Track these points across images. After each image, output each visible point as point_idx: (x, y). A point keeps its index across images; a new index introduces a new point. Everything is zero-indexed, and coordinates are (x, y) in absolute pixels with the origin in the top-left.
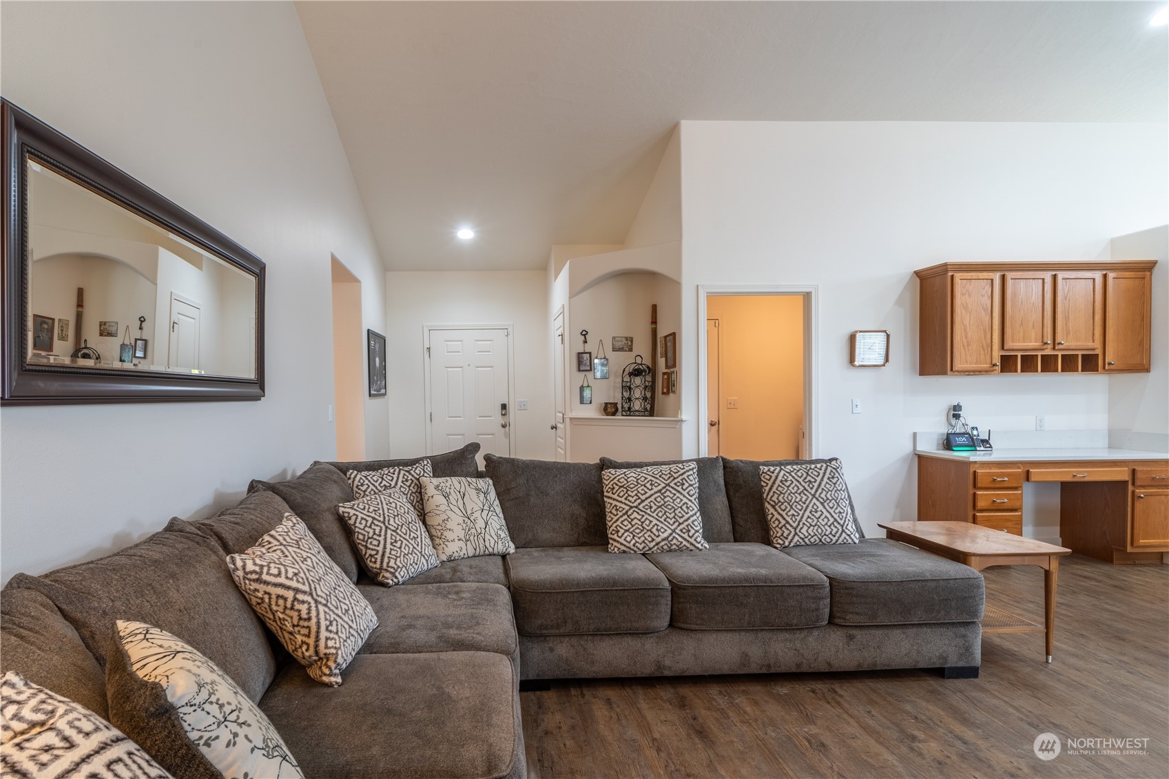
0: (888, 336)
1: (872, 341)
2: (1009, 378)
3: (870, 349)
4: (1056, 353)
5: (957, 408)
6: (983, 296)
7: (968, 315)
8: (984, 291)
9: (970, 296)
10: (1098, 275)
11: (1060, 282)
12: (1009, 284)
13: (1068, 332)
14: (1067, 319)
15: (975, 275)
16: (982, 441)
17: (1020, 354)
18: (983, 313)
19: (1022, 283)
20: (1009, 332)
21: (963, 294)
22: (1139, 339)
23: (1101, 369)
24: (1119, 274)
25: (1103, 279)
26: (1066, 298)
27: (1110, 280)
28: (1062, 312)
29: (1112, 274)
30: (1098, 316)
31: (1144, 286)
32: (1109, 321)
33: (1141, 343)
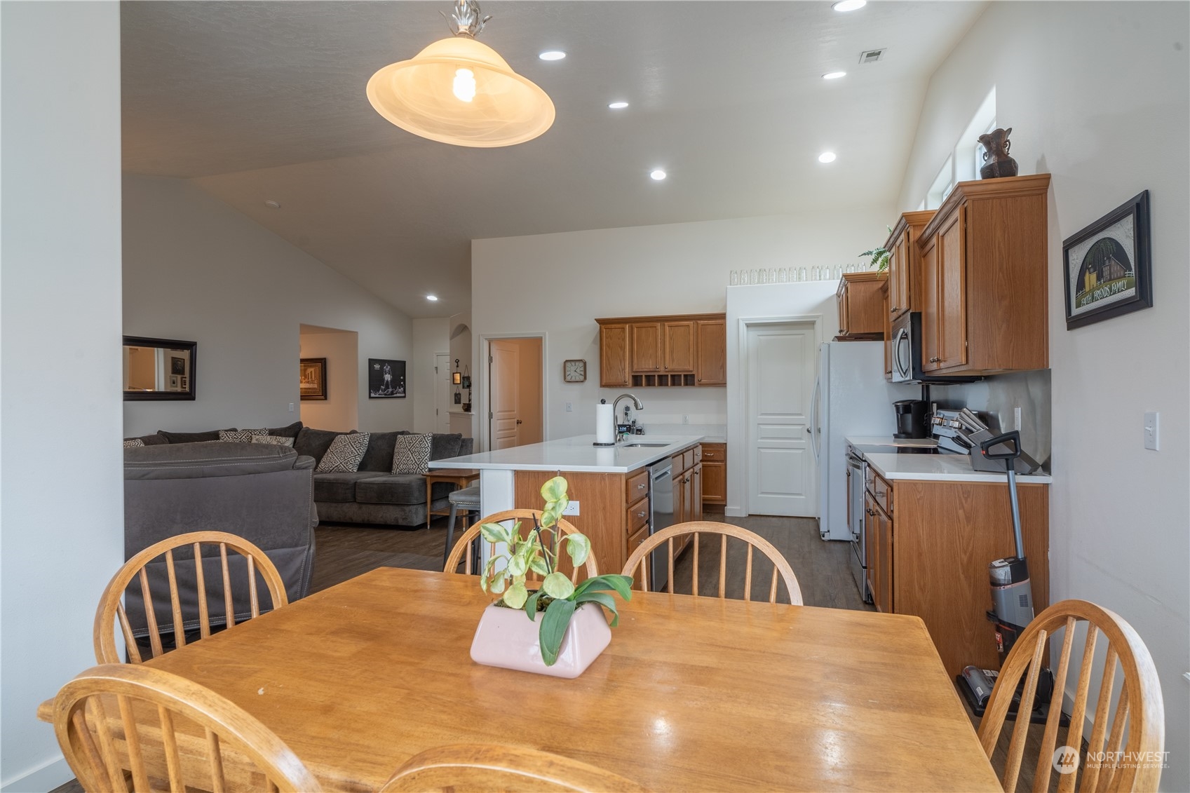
0: (585, 363)
1: (577, 366)
3: (576, 371)
4: (666, 373)
5: (627, 409)
6: (619, 339)
7: (610, 350)
8: (620, 335)
9: (611, 339)
10: (691, 323)
11: (667, 328)
12: (635, 330)
13: (673, 360)
14: (672, 352)
15: (613, 326)
16: (637, 430)
17: (644, 374)
18: (619, 349)
19: (644, 330)
20: (635, 361)
21: (606, 338)
22: (720, 364)
23: (696, 383)
24: (706, 322)
25: (696, 325)
26: (671, 338)
27: (700, 326)
28: (669, 348)
29: (701, 322)
30: (693, 350)
31: (722, 329)
32: (700, 353)
33: (722, 367)
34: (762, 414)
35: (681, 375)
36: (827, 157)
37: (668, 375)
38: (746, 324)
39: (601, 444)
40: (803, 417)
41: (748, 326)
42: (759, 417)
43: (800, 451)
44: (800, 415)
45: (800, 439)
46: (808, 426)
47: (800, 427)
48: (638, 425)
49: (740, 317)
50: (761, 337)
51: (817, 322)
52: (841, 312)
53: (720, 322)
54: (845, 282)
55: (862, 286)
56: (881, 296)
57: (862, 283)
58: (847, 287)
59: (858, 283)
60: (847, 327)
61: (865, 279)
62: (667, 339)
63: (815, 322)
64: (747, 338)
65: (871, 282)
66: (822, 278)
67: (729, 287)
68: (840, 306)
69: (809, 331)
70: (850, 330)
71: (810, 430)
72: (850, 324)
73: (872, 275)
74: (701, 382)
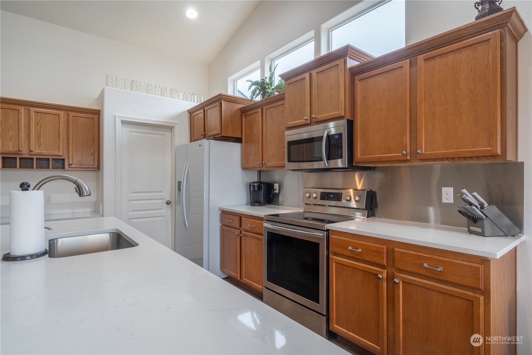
4: (31, 157)
10: (62, 113)
11: (33, 114)
13: (40, 145)
14: (38, 137)
22: (92, 152)
23: (66, 167)
24: (77, 114)
25: (66, 116)
26: (38, 124)
27: (71, 117)
28: (35, 133)
29: (72, 114)
30: (63, 136)
31: (94, 123)
32: (71, 141)
33: (93, 154)
34: (133, 193)
35: (49, 159)
37: (33, 159)
38: (122, 121)
40: (164, 194)
41: (124, 122)
42: (130, 195)
43: (161, 218)
44: (161, 192)
45: (161, 209)
46: (168, 198)
47: (161, 201)
49: (117, 114)
50: (132, 133)
51: (175, 128)
52: (193, 123)
53: (96, 117)
54: (218, 100)
55: (230, 105)
56: (240, 114)
57: (229, 103)
58: (221, 103)
59: (228, 102)
60: (220, 131)
61: (232, 100)
62: (33, 124)
63: (174, 127)
64: (123, 132)
65: (234, 104)
66: (177, 98)
67: (106, 87)
68: (193, 119)
69: (170, 133)
70: (223, 133)
71: (170, 202)
72: (223, 129)
73: (235, 99)
74: (72, 166)
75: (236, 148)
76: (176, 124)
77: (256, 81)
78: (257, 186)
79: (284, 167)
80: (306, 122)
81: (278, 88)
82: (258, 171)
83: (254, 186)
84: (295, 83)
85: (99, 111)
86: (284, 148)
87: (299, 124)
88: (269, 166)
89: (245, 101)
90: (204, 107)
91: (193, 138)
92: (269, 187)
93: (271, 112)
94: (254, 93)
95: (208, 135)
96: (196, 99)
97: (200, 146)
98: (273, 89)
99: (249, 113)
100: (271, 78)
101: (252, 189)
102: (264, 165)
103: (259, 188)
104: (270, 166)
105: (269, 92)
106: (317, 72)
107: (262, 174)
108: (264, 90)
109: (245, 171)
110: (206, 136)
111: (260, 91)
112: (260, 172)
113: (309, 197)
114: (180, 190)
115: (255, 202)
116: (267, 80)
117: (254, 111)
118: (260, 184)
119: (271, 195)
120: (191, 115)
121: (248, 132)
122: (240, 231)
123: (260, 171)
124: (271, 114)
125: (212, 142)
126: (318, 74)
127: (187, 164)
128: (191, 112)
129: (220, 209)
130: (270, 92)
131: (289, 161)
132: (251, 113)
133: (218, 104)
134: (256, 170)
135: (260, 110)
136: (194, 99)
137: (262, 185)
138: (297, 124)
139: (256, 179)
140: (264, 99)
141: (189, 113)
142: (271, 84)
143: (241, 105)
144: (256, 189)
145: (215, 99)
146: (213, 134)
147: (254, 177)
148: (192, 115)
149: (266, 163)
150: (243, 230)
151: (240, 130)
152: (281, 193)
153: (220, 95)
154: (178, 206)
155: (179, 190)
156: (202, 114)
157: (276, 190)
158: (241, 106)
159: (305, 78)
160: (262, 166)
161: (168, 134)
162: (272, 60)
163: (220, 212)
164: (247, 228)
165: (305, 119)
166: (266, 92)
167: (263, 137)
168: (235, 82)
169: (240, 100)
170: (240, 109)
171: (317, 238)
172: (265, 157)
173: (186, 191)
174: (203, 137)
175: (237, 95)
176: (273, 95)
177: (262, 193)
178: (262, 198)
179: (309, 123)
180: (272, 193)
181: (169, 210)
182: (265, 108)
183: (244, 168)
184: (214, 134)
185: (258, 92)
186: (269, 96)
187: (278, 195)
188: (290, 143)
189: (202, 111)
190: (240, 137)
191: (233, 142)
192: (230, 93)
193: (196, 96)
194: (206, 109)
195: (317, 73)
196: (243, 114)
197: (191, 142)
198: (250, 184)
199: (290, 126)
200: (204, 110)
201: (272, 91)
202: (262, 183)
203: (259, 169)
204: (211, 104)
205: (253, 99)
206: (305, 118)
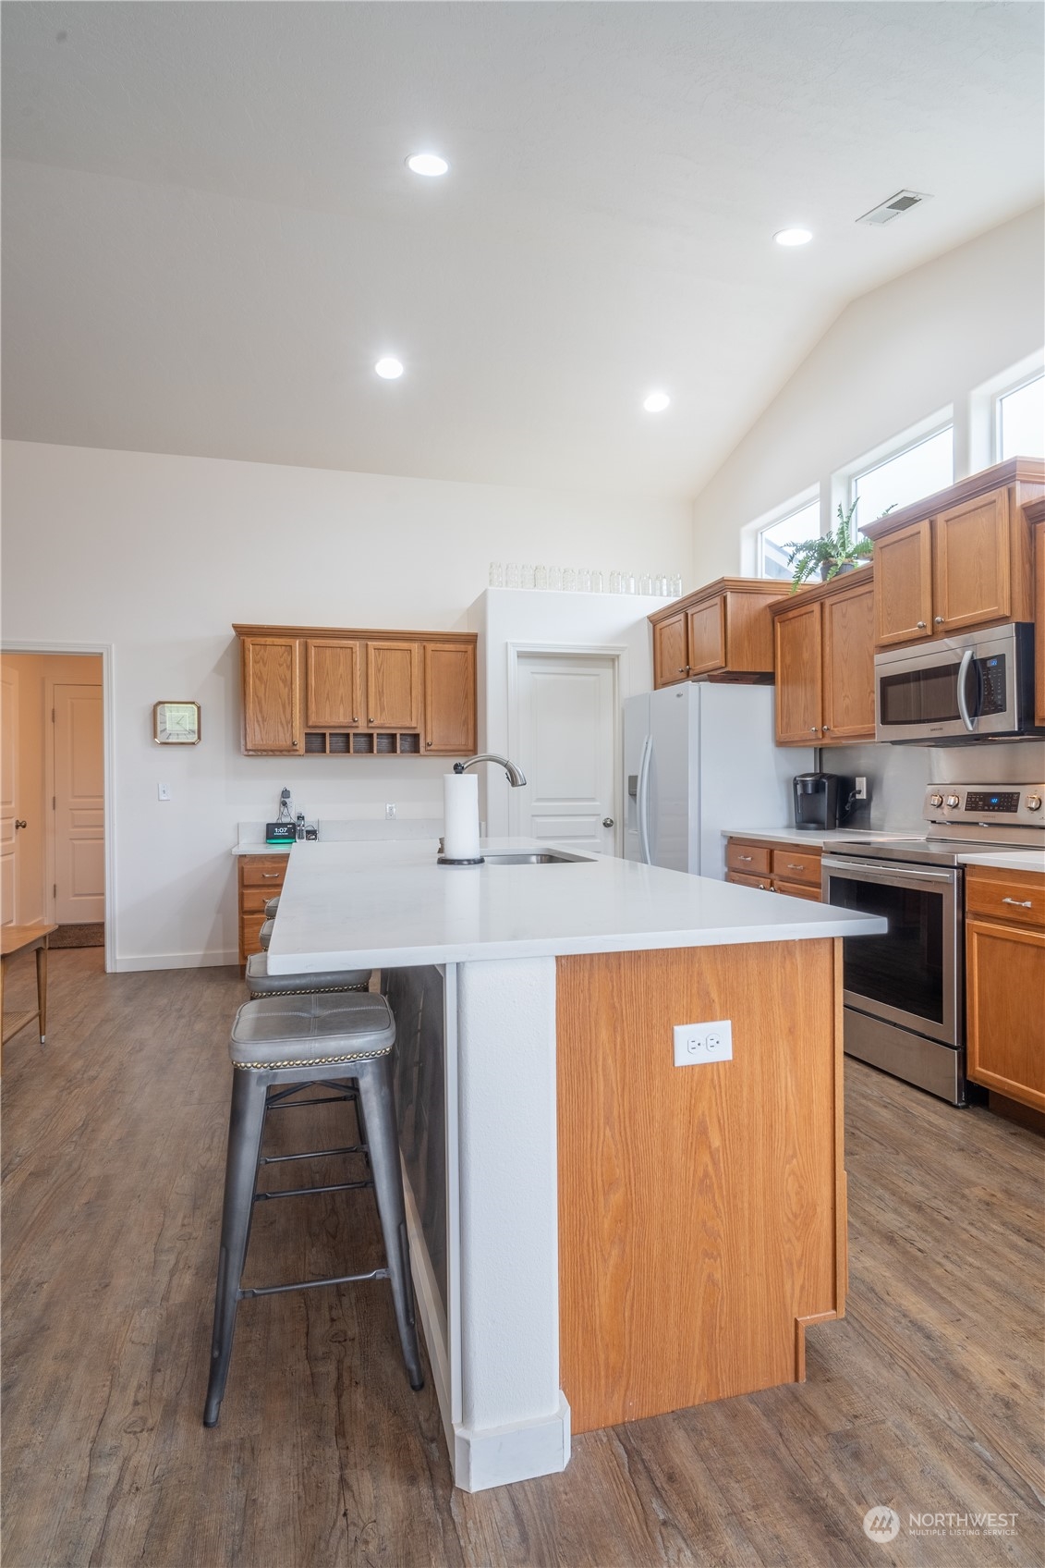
0: (199, 708)
1: (181, 714)
2: (317, 761)
3: (179, 720)
4: (370, 731)
5: (286, 794)
6: (280, 665)
7: (263, 686)
8: (282, 659)
9: (265, 664)
10: (415, 647)
11: (372, 652)
12: (312, 652)
13: (382, 709)
14: (380, 694)
15: (269, 640)
16: (308, 832)
17: (328, 732)
18: (281, 684)
19: (328, 652)
20: (312, 707)
21: (255, 662)
22: (463, 718)
23: (422, 749)
24: (439, 646)
25: (422, 651)
26: (379, 670)
27: (429, 653)
28: (375, 686)
29: (431, 646)
30: (417, 691)
31: (466, 660)
32: (429, 698)
33: (465, 722)
34: (539, 800)
35: (395, 734)
36: (656, 401)
37: (372, 735)
38: (518, 652)
39: (459, 862)
40: (598, 803)
41: (521, 655)
42: (534, 804)
44: (593, 799)
45: (593, 837)
46: (607, 814)
47: (593, 819)
48: (309, 822)
49: (509, 641)
50: (536, 676)
51: (621, 658)
52: (661, 643)
53: (470, 648)
54: (718, 592)
55: (745, 599)
56: (769, 617)
57: (744, 595)
58: (725, 598)
59: (740, 594)
60: (724, 659)
61: (749, 589)
62: (372, 671)
63: (618, 656)
64: (521, 674)
65: (756, 595)
66: (624, 590)
67: (490, 588)
68: (661, 635)
69: (611, 671)
70: (729, 665)
71: (611, 821)
72: (729, 655)
73: (758, 585)
74: (432, 747)
75: (761, 696)
76: (623, 649)
77: (806, 543)
78: (812, 784)
79: (873, 735)
80: (923, 633)
81: (861, 551)
82: (815, 749)
83: (804, 784)
84: (896, 544)
85: (476, 636)
86: (874, 692)
87: (906, 638)
88: (839, 734)
89: (780, 586)
90: (684, 608)
91: (660, 681)
92: (844, 786)
93: (844, 611)
94: (802, 566)
95: (696, 671)
96: (665, 587)
97: (679, 696)
98: (849, 556)
99: (791, 615)
100: (842, 532)
101: (800, 791)
102: (827, 734)
103: (818, 787)
104: (842, 735)
105: (837, 565)
106: (947, 518)
107: (826, 756)
108: (827, 559)
109: (783, 751)
110: (691, 672)
111: (819, 561)
112: (820, 752)
113: (940, 806)
114: (635, 795)
115: (807, 820)
116: (835, 538)
117: (803, 610)
118: (821, 778)
119: (849, 805)
120: (654, 626)
121: (788, 660)
122: (769, 881)
123: (821, 749)
124: (844, 616)
125: (706, 686)
126: (949, 523)
127: (649, 737)
128: (655, 621)
129: (723, 835)
130: (840, 563)
131: (885, 721)
132: (796, 615)
133: (717, 600)
134: (810, 746)
135: (816, 607)
136: (661, 588)
137: (825, 780)
138: (902, 639)
139: (810, 767)
140: (826, 582)
141: (651, 621)
142: (843, 545)
143: (771, 596)
144: (810, 792)
145: (710, 590)
146: (706, 669)
147: (805, 763)
148: (658, 627)
149: (832, 728)
150: (777, 877)
151: (770, 655)
152: (874, 798)
153: (723, 580)
154: (631, 831)
155: (633, 795)
156: (682, 623)
157: (860, 792)
158: (771, 600)
159: (919, 533)
160: (823, 737)
161: (606, 673)
162: (850, 480)
163: (725, 842)
164: (786, 873)
165: (919, 627)
166: (832, 565)
167: (826, 670)
168: (759, 535)
169: (769, 586)
170: (770, 606)
171: (938, 882)
172: (829, 715)
173: (648, 799)
174: (683, 675)
175: (764, 575)
176: (848, 572)
177: (824, 800)
178: (824, 812)
179: (930, 633)
180: (851, 800)
181: (610, 840)
182: (828, 602)
183: (781, 743)
184: (711, 668)
185: (811, 564)
186: (837, 574)
187: (866, 805)
188: (887, 682)
189: (681, 616)
190: (770, 670)
191: (754, 683)
192: (746, 573)
193: (665, 581)
194: (690, 612)
195: (947, 521)
196: (776, 618)
197: (655, 689)
198: (795, 779)
199: (885, 642)
200: (687, 615)
201: (847, 561)
202: (823, 775)
203: (818, 744)
204: (702, 600)
205: (799, 580)
206: (920, 623)
